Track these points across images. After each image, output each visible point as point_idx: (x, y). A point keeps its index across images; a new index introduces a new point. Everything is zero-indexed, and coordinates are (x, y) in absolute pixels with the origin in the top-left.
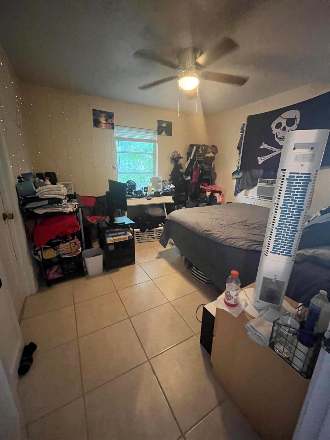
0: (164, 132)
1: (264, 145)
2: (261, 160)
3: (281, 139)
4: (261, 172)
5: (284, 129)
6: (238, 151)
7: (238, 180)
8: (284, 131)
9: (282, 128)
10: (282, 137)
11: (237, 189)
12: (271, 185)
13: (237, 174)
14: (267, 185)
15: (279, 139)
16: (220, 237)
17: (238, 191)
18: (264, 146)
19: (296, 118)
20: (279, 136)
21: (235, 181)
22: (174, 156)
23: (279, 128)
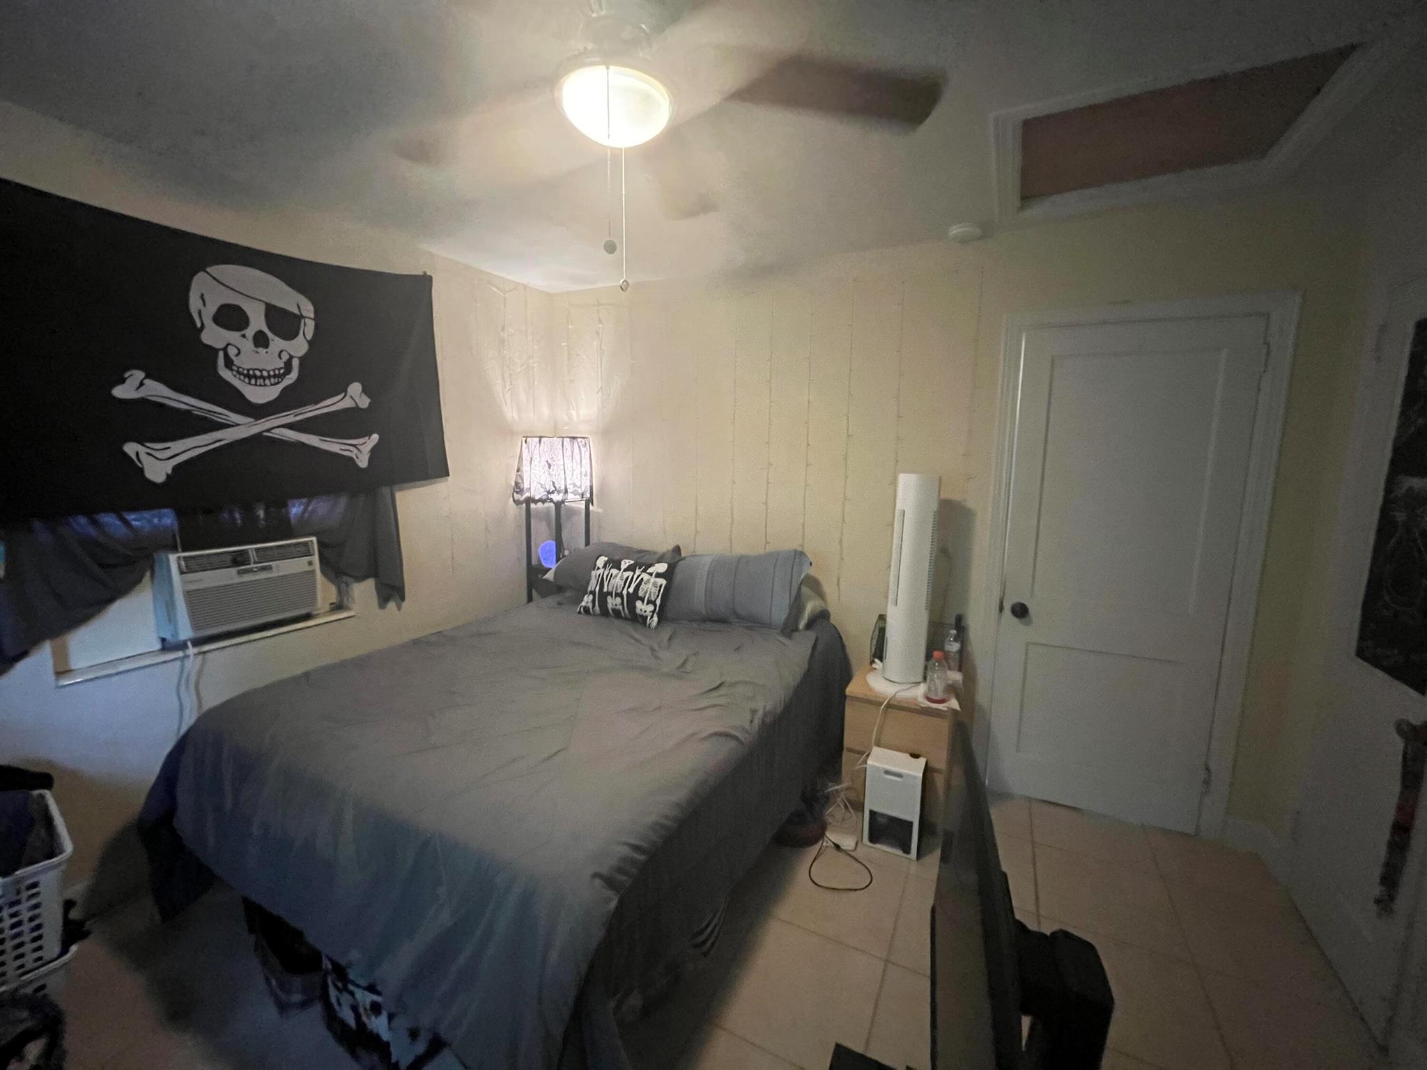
1: (141, 384)
2: (153, 462)
3: (249, 376)
5: (260, 340)
8: (261, 350)
9: (250, 332)
10: (253, 370)
12: (264, 569)
14: (240, 573)
15: (240, 373)
18: (141, 388)
19: (302, 317)
20: (236, 361)
23: (232, 329)
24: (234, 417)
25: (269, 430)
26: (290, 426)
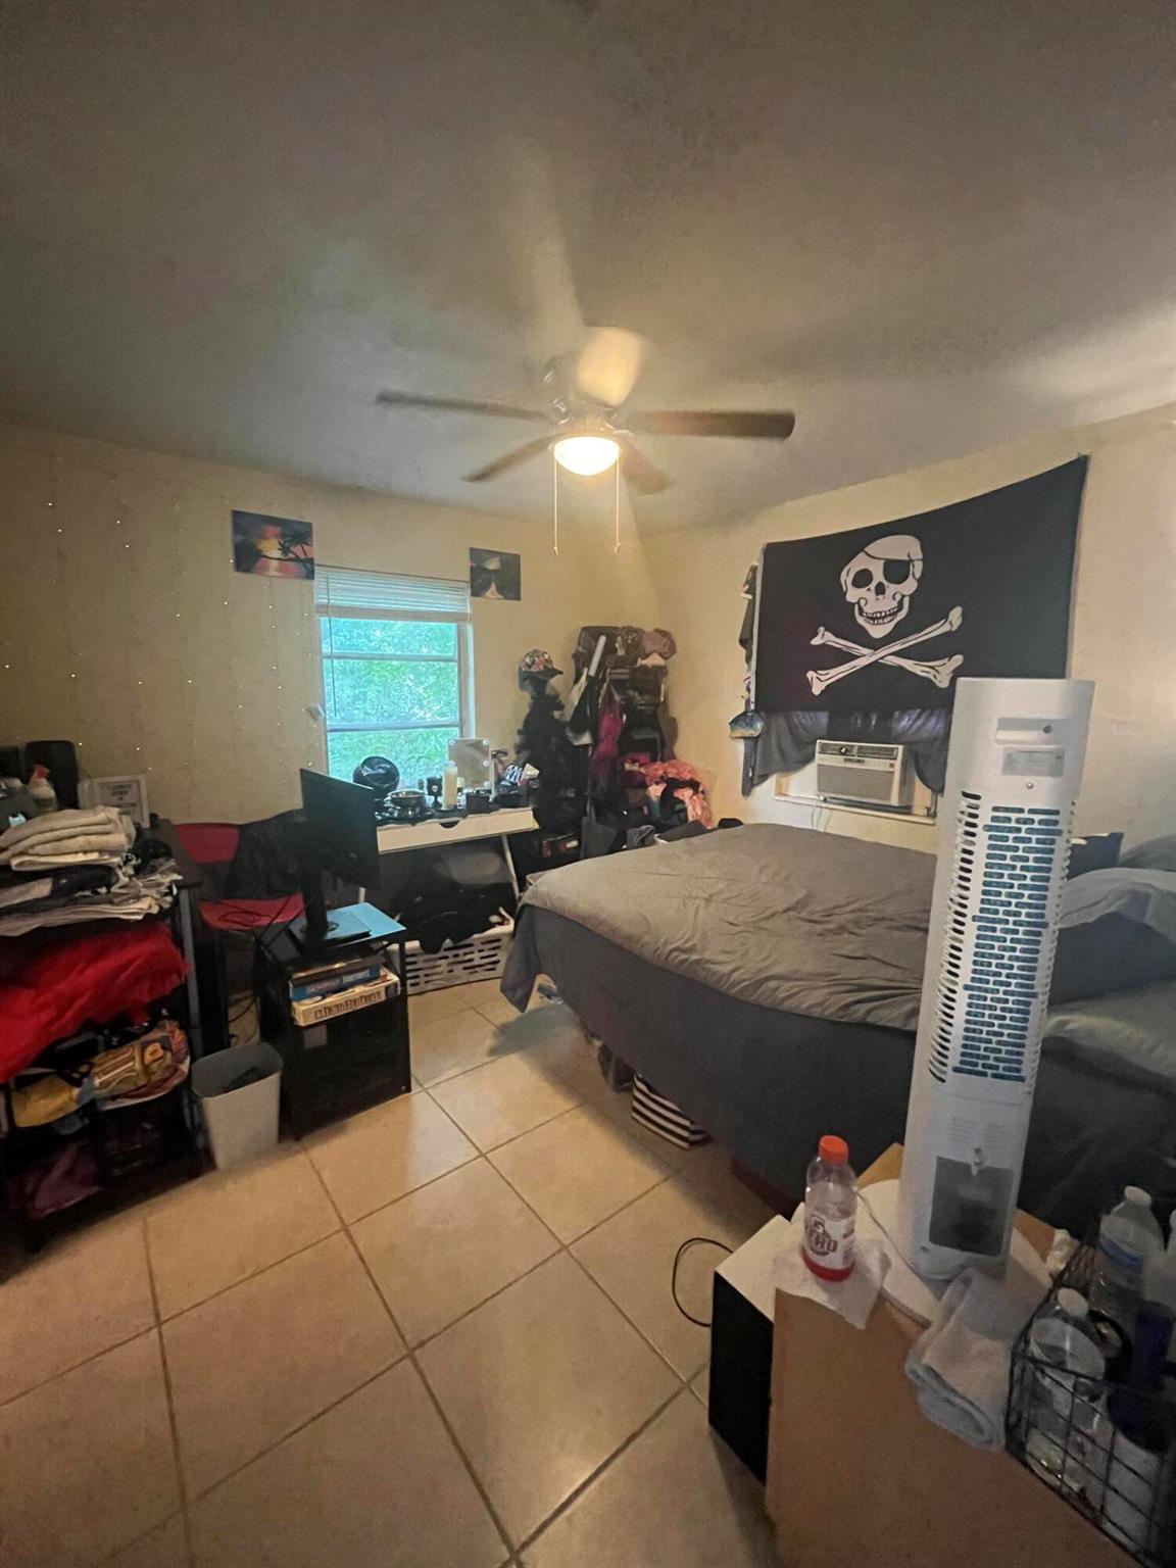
0: (493, 587)
1: (823, 635)
2: (818, 682)
3: (873, 619)
4: (823, 718)
5: (880, 589)
6: (744, 652)
7: (751, 743)
8: (881, 597)
9: (872, 586)
10: (877, 613)
11: (751, 774)
12: (859, 761)
13: (747, 724)
14: (846, 760)
15: (868, 618)
16: (735, 976)
17: (752, 779)
18: (823, 638)
19: (911, 561)
20: (865, 609)
21: (741, 746)
22: (530, 667)
23: (863, 587)
24: (864, 650)
25: (882, 658)
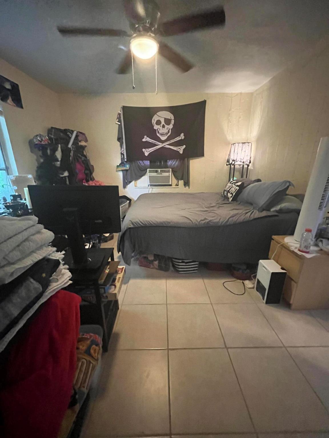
0: (10, 98)
1: (146, 138)
2: (147, 152)
4: (147, 163)
6: (119, 143)
7: (125, 172)
8: (164, 128)
9: (161, 125)
12: (161, 174)
13: (123, 166)
14: (157, 174)
15: (161, 134)
17: (127, 183)
19: (171, 119)
20: (159, 132)
24: (159, 143)
25: (164, 146)
26: (168, 145)
